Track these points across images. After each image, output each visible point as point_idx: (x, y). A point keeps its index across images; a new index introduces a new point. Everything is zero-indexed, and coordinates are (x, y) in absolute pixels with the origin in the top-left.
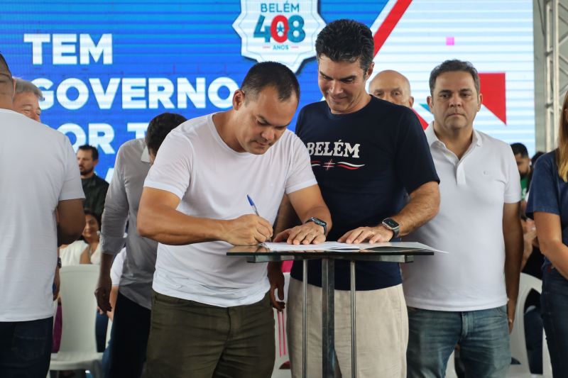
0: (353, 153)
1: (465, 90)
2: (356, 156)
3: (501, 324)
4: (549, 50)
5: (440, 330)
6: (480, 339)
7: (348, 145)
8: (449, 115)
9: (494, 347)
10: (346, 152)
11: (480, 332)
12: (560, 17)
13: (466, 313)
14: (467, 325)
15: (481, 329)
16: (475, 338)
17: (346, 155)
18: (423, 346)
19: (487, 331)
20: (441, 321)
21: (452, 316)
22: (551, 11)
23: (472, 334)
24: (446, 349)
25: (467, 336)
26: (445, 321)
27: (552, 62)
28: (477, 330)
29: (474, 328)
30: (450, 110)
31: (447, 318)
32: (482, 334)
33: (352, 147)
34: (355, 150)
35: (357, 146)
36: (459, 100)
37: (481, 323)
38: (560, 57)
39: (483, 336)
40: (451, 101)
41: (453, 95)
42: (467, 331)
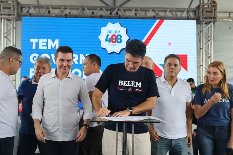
0: (139, 86)
1: (176, 64)
2: (140, 87)
3: (185, 143)
4: (201, 47)
5: (164, 145)
6: (178, 148)
7: (137, 83)
8: (170, 72)
9: (182, 151)
10: (136, 85)
11: (177, 146)
12: (205, 37)
13: (173, 139)
14: (173, 143)
15: (178, 145)
16: (176, 148)
17: (136, 86)
18: (158, 150)
19: (180, 145)
20: (164, 142)
21: (168, 140)
22: (202, 35)
23: (175, 146)
24: (166, 151)
25: (173, 147)
26: (166, 142)
27: (202, 51)
28: (176, 145)
29: (176, 144)
30: (171, 70)
31: (167, 141)
32: (178, 146)
33: (139, 83)
34: (140, 84)
35: (140, 83)
36: (174, 67)
37: (178, 142)
38: (205, 50)
39: (179, 147)
40: (171, 67)
41: (172, 65)
42: (173, 146)
